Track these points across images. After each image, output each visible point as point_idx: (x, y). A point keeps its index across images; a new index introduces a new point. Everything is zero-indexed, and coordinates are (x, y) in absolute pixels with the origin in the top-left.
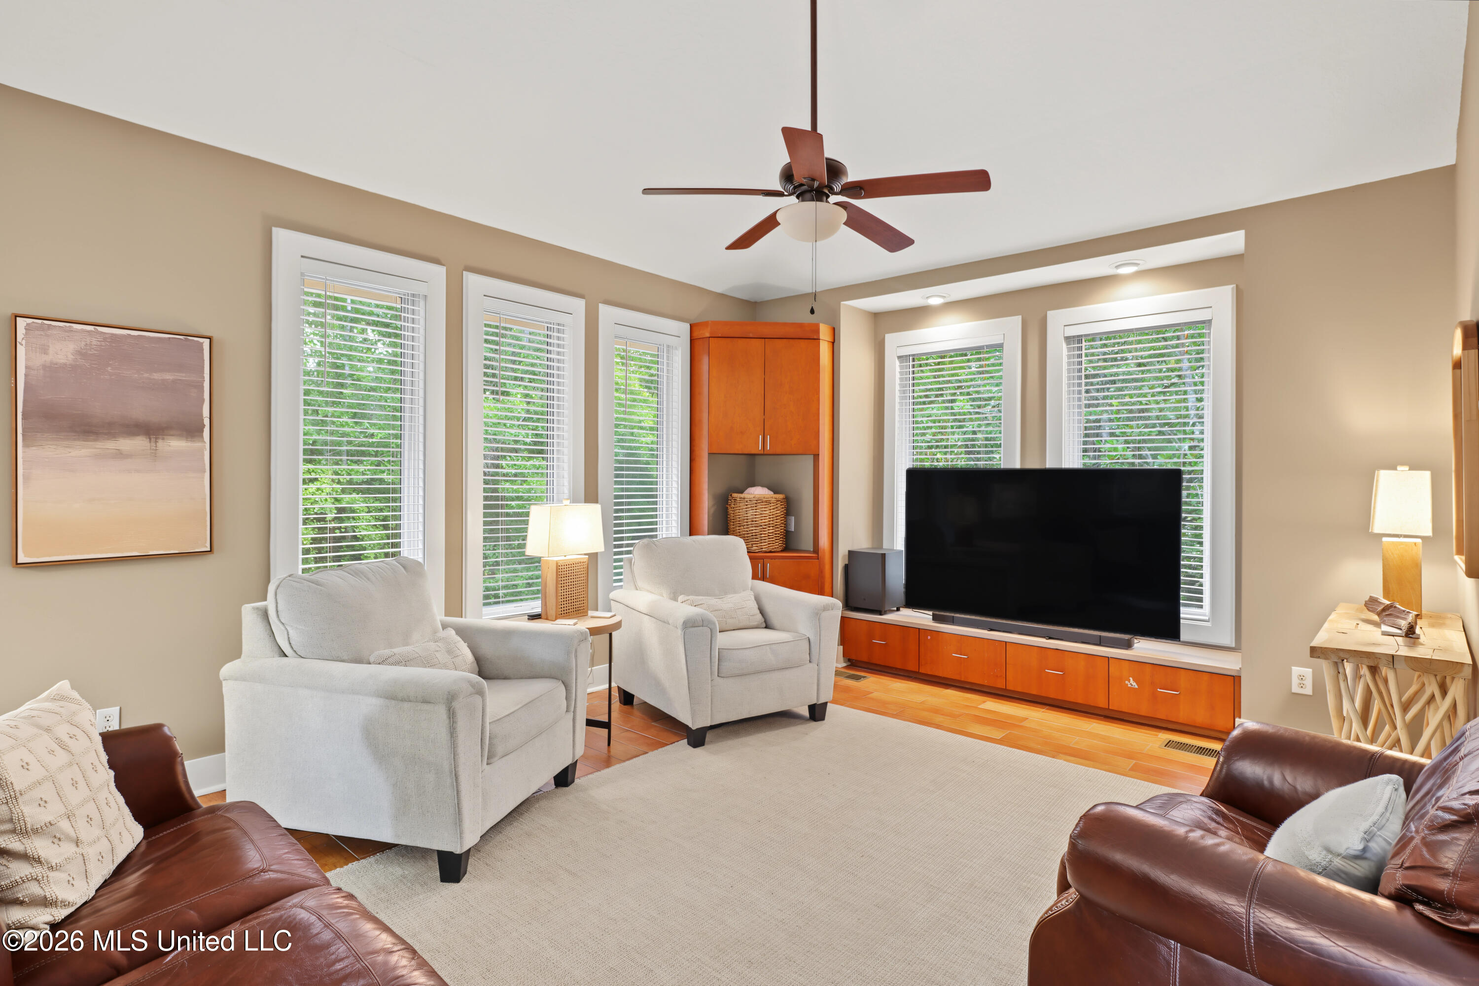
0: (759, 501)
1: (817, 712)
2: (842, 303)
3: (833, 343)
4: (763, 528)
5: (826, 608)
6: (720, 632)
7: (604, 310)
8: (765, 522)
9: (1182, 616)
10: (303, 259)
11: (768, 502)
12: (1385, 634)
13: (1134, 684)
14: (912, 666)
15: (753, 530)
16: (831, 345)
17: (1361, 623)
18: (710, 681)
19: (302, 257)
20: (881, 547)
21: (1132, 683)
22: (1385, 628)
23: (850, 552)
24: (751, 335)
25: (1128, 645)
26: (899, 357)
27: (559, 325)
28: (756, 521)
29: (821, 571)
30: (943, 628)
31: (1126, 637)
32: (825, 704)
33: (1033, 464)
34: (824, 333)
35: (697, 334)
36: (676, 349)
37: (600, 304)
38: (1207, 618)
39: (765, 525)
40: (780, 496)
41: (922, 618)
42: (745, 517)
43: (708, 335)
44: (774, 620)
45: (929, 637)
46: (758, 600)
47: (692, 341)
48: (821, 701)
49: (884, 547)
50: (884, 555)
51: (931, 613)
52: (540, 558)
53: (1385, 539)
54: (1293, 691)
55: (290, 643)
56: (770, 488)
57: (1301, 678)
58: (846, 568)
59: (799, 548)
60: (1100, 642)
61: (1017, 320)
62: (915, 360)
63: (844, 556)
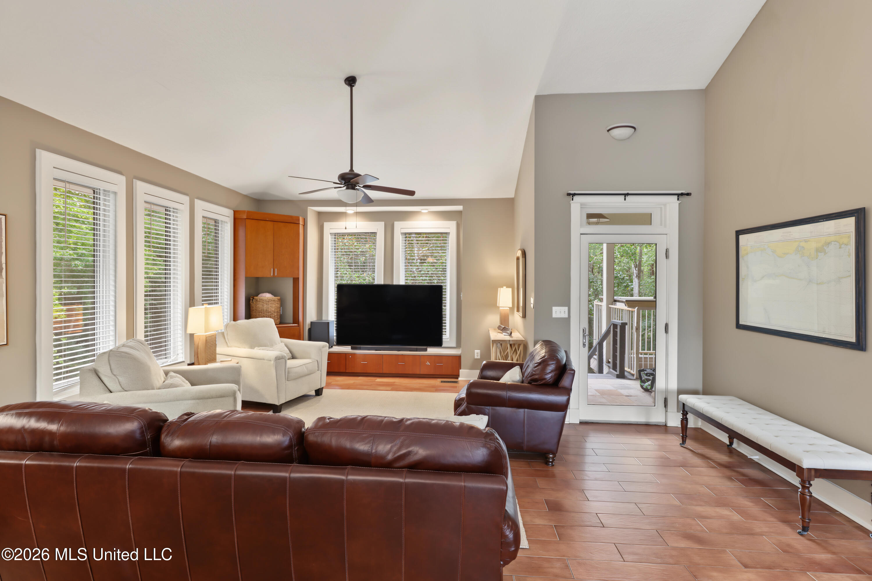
0: (270, 300)
1: (319, 392)
2: (308, 207)
3: (304, 225)
4: (272, 313)
5: (323, 347)
6: (288, 359)
7: (198, 202)
8: (273, 310)
9: (443, 338)
10: (54, 169)
11: (274, 301)
12: (505, 335)
13: (429, 363)
14: (342, 370)
15: (267, 314)
16: (303, 226)
17: (498, 333)
18: (285, 383)
19: (54, 167)
20: (322, 320)
21: (428, 363)
22: (504, 334)
23: (311, 322)
24: (268, 219)
25: (426, 350)
26: (330, 233)
27: (174, 209)
28: (268, 310)
29: (300, 332)
30: (355, 352)
31: (425, 347)
32: (322, 388)
33: (388, 282)
34: (301, 222)
35: (238, 216)
36: (227, 223)
37: (195, 199)
38: (448, 338)
39: (273, 312)
40: (279, 298)
41: (347, 349)
42: (262, 308)
43: (245, 217)
44: (297, 354)
45: (350, 357)
46: (286, 346)
47: (235, 219)
48: (322, 387)
49: (323, 319)
50: (328, 323)
51: (350, 347)
52: (194, 334)
53: (500, 308)
54: (475, 358)
55: (120, 385)
56: (272, 294)
57: (477, 353)
58: (310, 330)
59: (286, 322)
60: (417, 350)
61: (383, 223)
62: (337, 236)
63: (308, 325)
